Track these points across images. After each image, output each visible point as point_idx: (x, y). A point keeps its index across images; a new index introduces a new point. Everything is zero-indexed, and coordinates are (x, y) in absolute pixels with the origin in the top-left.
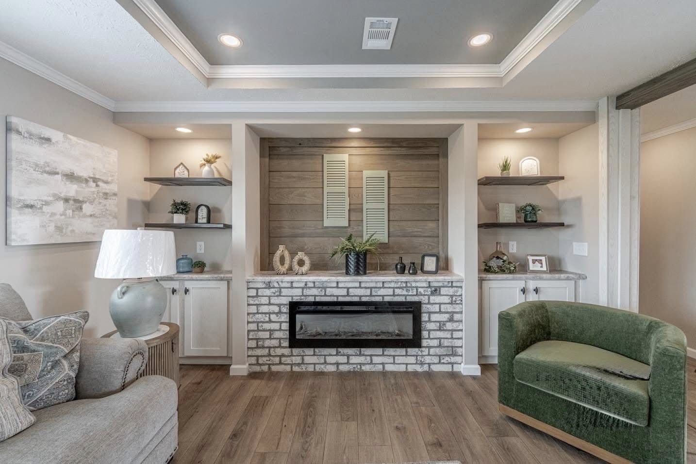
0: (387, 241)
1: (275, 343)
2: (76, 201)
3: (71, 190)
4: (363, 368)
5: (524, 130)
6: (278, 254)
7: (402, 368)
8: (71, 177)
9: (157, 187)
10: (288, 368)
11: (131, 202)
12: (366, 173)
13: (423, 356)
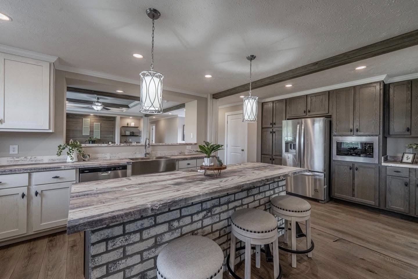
0: (100, 139)
5: (131, 118)
6: (70, 141)
12: (95, 123)
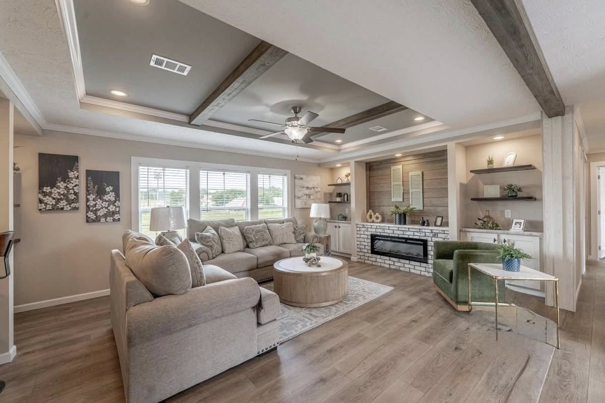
0: (422, 209)
1: (366, 251)
2: (309, 195)
3: (307, 192)
4: (401, 269)
6: (369, 214)
7: (419, 272)
8: (307, 188)
9: (334, 187)
10: (371, 262)
11: (325, 194)
12: (411, 174)
13: (429, 268)
